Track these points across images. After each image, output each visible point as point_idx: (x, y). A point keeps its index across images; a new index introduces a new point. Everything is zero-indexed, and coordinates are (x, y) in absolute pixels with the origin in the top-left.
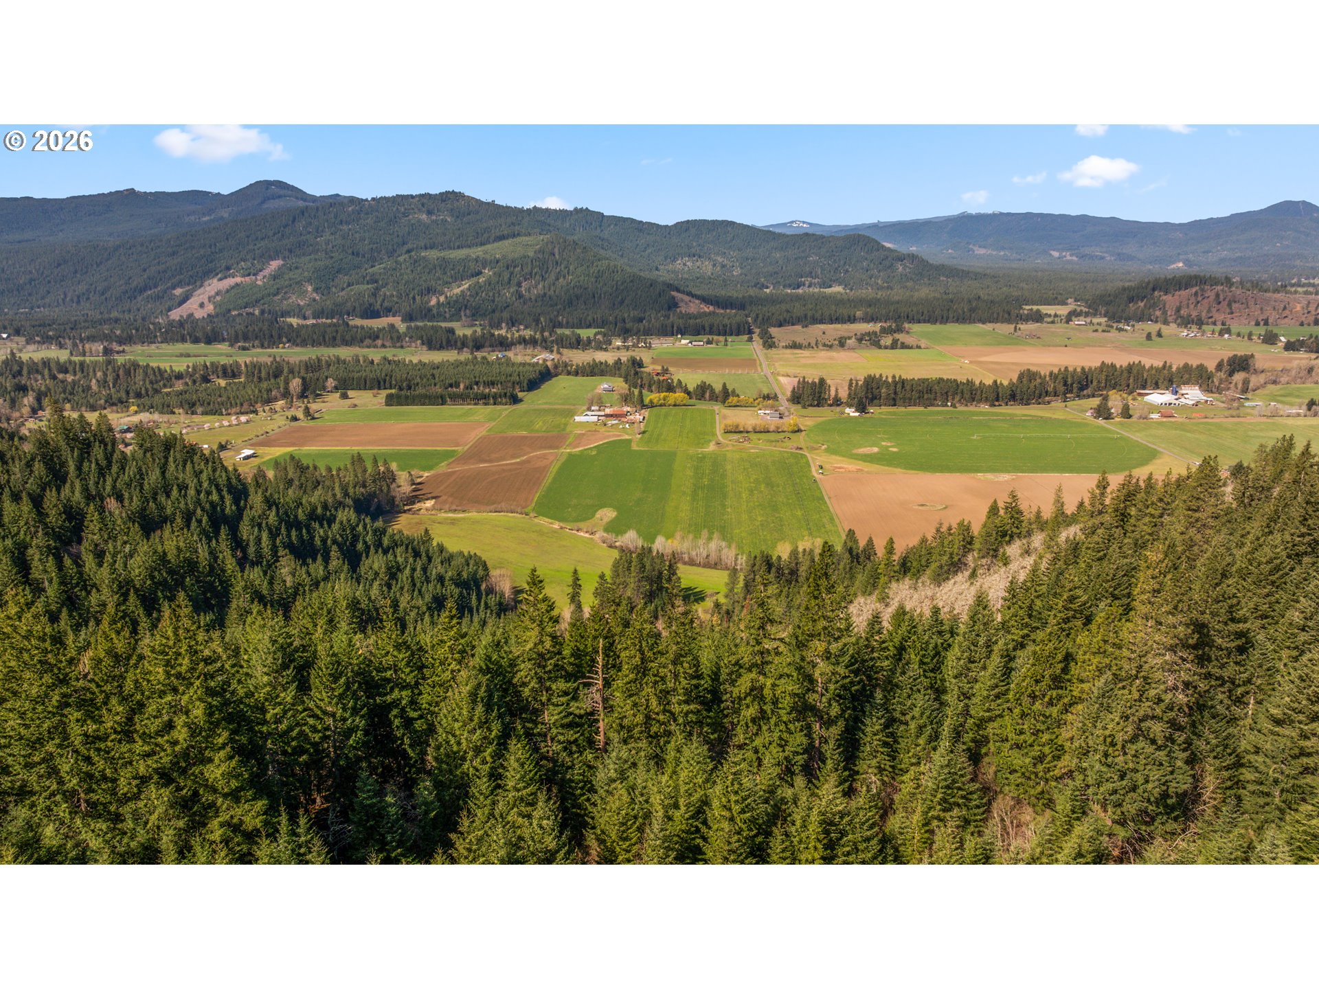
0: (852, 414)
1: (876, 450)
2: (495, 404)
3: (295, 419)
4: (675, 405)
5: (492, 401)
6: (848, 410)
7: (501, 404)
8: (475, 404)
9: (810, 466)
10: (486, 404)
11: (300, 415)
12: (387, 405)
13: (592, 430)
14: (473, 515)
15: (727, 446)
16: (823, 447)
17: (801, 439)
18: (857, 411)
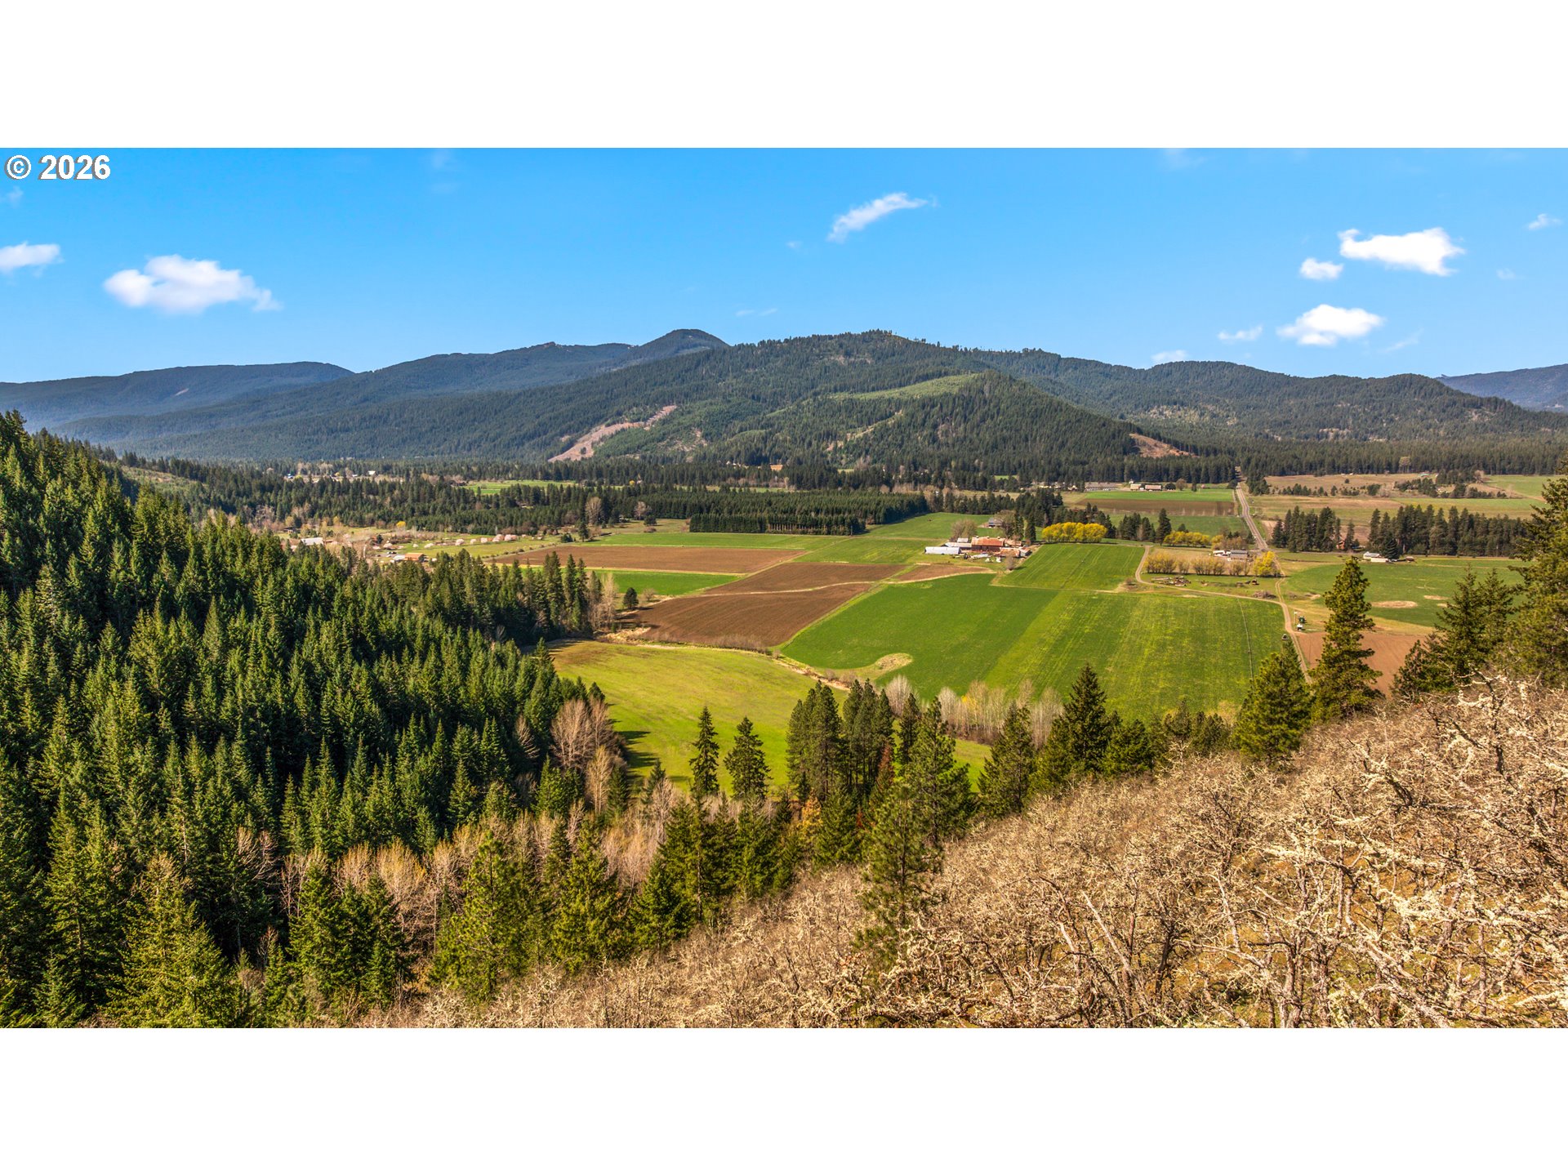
0: (1373, 560)
1: (1411, 604)
2: (829, 533)
3: (568, 539)
4: (1084, 542)
5: (825, 530)
6: (1367, 555)
7: (836, 533)
8: (803, 533)
9: (1282, 619)
10: (817, 533)
11: (576, 536)
12: (692, 530)
13: (945, 563)
14: (691, 649)
15: (1146, 587)
16: (1314, 597)
17: (1276, 587)
18: (1383, 555)
